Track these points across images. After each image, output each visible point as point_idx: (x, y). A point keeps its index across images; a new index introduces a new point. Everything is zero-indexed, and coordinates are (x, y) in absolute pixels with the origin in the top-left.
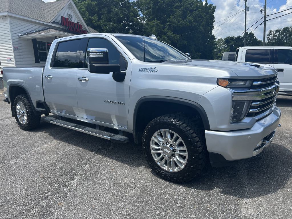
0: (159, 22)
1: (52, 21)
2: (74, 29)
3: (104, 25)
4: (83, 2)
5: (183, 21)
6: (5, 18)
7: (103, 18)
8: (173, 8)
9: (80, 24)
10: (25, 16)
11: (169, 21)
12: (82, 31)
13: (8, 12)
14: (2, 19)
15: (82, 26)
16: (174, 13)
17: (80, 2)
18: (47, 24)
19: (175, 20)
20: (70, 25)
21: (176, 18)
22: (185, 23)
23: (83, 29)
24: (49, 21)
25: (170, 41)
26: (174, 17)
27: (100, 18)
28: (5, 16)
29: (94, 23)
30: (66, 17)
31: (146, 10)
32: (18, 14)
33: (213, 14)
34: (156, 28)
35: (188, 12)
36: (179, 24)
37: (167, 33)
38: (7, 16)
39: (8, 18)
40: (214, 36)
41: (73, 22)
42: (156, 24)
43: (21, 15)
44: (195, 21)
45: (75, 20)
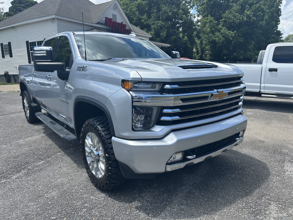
0: (213, 19)
1: (97, 22)
2: (117, 28)
3: (153, 24)
4: (134, 2)
5: (240, 17)
6: (53, 20)
7: (152, 17)
8: (230, 3)
9: (124, 24)
10: (71, 18)
11: (224, 17)
12: (126, 31)
13: (56, 15)
14: (51, 21)
15: (125, 25)
16: (231, 8)
17: (132, 2)
18: (92, 25)
19: (230, 16)
20: (114, 24)
21: (232, 13)
22: (242, 18)
23: (127, 28)
24: (94, 22)
25: (224, 39)
26: (231, 12)
27: (149, 17)
28: (54, 19)
29: (143, 22)
30: (110, 17)
31: (200, 6)
32: (64, 17)
33: (280, 7)
34: (209, 25)
35: (247, 6)
36: (235, 19)
37: (221, 29)
38: (55, 18)
39: (56, 21)
40: (280, 32)
41: (117, 22)
42: (209, 21)
43: (67, 17)
44: (254, 16)
45: (119, 20)
